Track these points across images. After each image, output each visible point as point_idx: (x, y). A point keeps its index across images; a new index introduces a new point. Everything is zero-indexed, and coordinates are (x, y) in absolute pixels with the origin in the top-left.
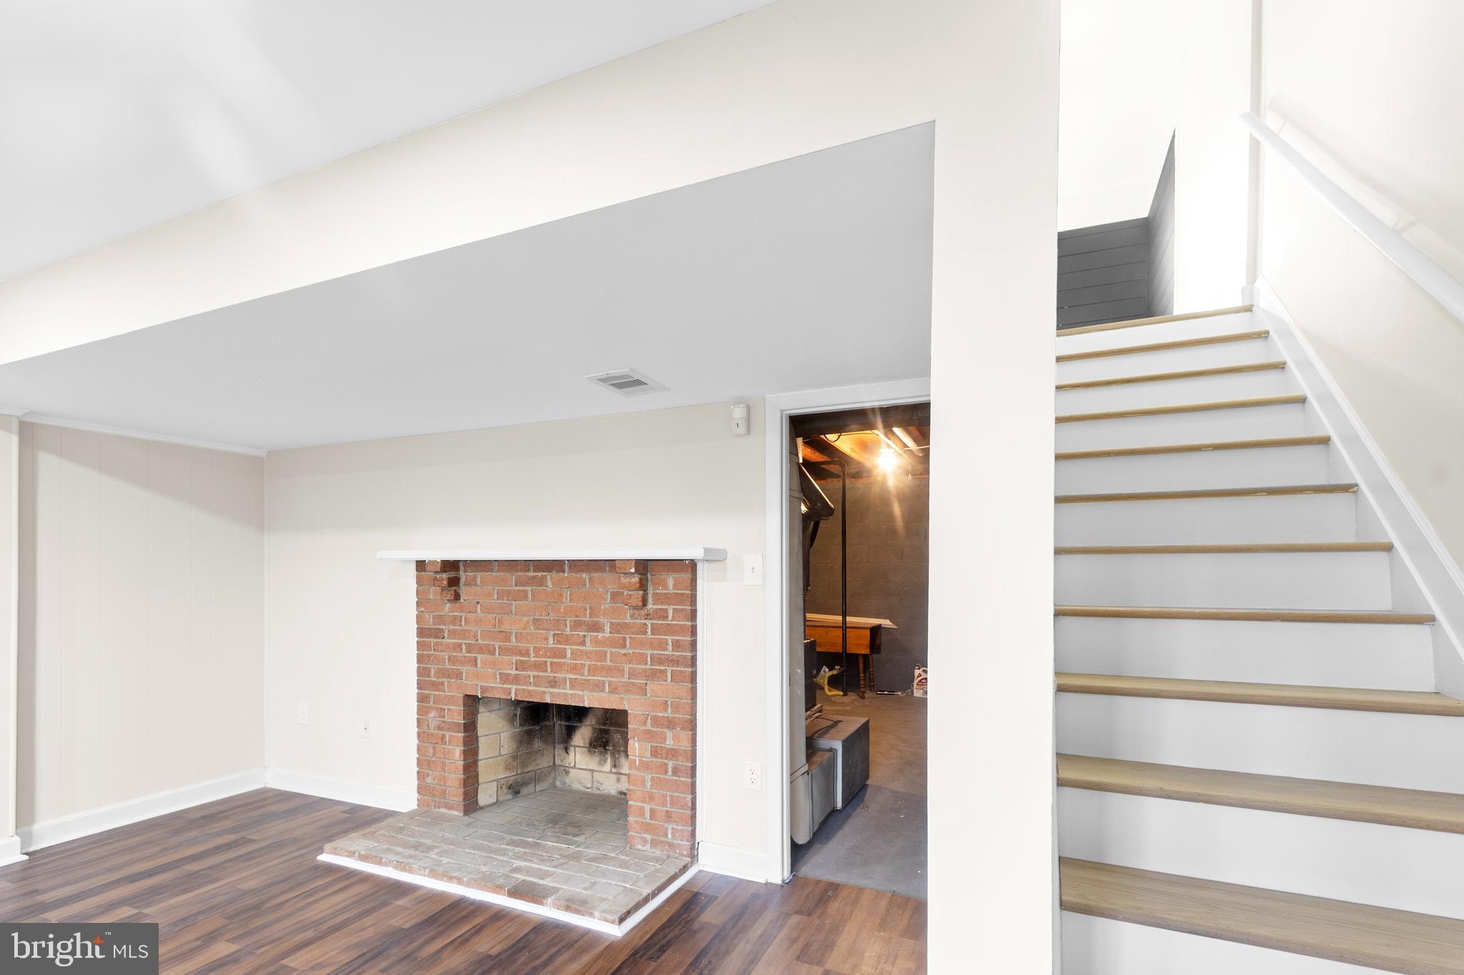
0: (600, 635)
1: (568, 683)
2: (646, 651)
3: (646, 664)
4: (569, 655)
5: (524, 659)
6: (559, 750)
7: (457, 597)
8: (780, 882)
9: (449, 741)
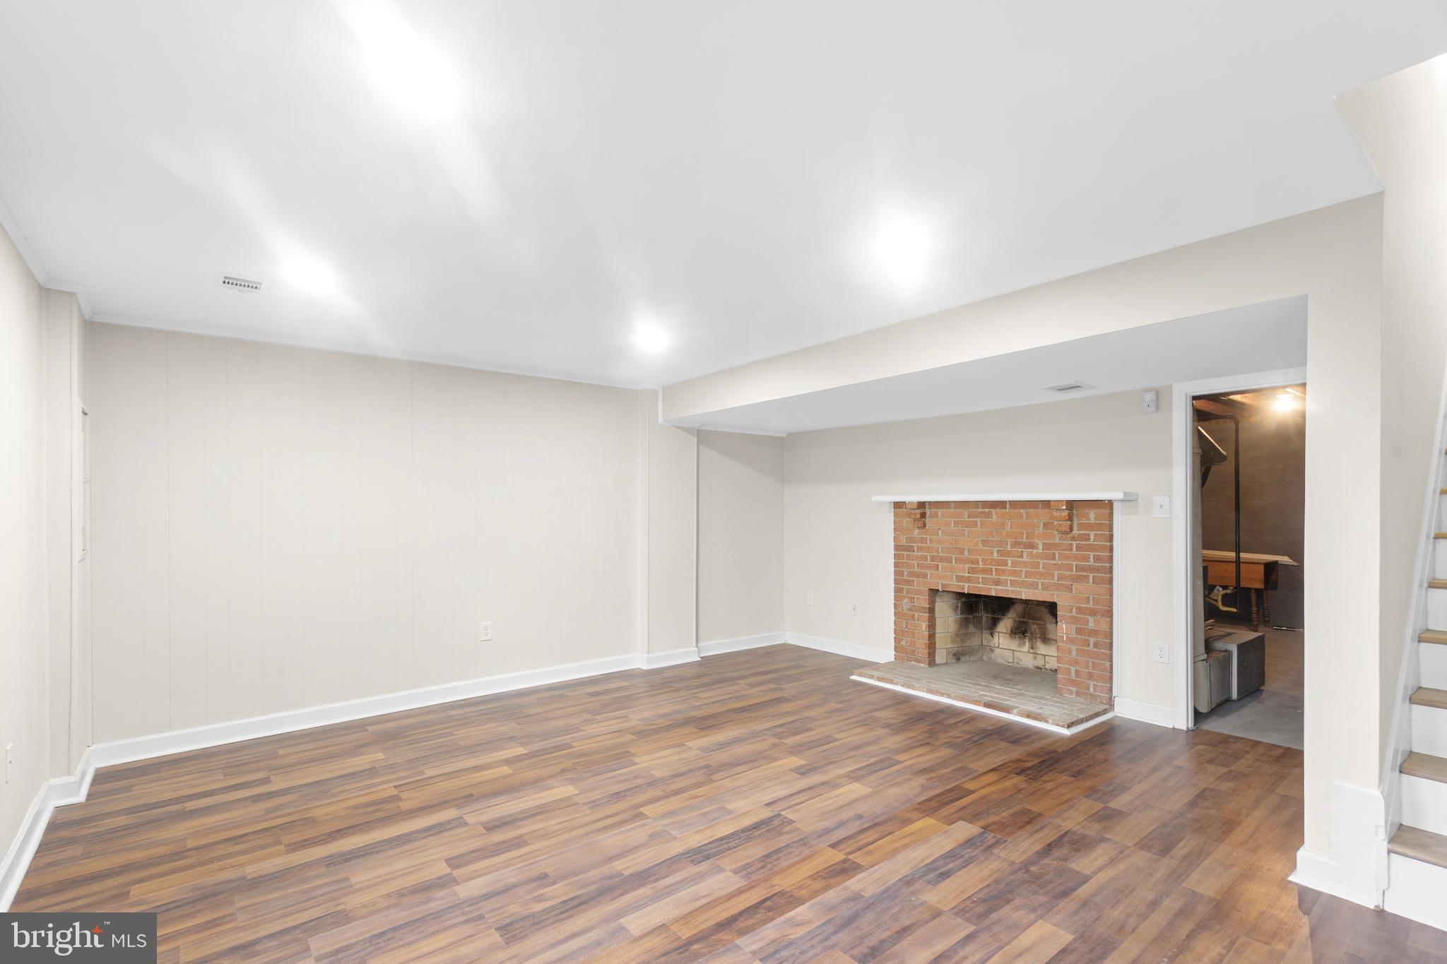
0: (1035, 551)
1: (1009, 583)
2: (1072, 563)
3: (1072, 571)
4: (1010, 564)
5: (974, 566)
6: (986, 635)
7: (925, 525)
8: (1185, 729)
9: (918, 619)
